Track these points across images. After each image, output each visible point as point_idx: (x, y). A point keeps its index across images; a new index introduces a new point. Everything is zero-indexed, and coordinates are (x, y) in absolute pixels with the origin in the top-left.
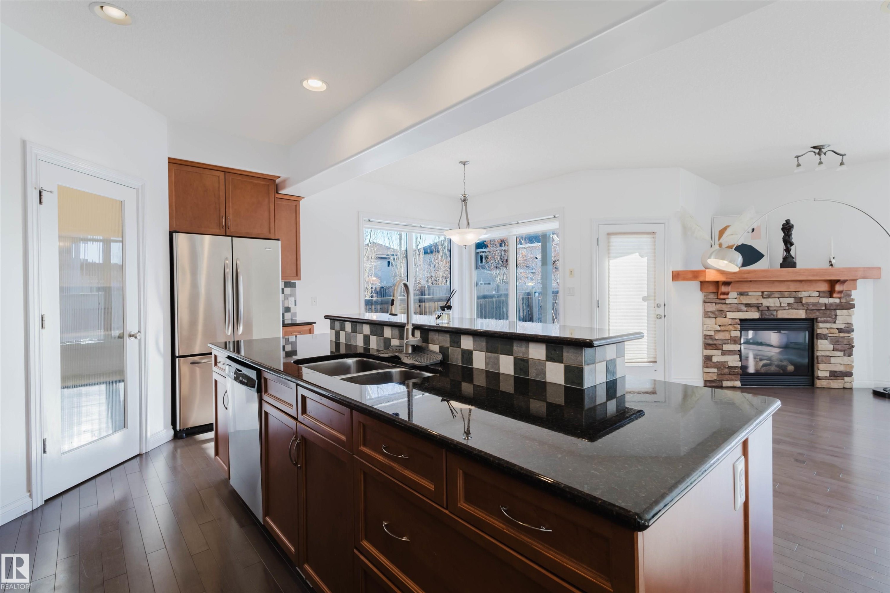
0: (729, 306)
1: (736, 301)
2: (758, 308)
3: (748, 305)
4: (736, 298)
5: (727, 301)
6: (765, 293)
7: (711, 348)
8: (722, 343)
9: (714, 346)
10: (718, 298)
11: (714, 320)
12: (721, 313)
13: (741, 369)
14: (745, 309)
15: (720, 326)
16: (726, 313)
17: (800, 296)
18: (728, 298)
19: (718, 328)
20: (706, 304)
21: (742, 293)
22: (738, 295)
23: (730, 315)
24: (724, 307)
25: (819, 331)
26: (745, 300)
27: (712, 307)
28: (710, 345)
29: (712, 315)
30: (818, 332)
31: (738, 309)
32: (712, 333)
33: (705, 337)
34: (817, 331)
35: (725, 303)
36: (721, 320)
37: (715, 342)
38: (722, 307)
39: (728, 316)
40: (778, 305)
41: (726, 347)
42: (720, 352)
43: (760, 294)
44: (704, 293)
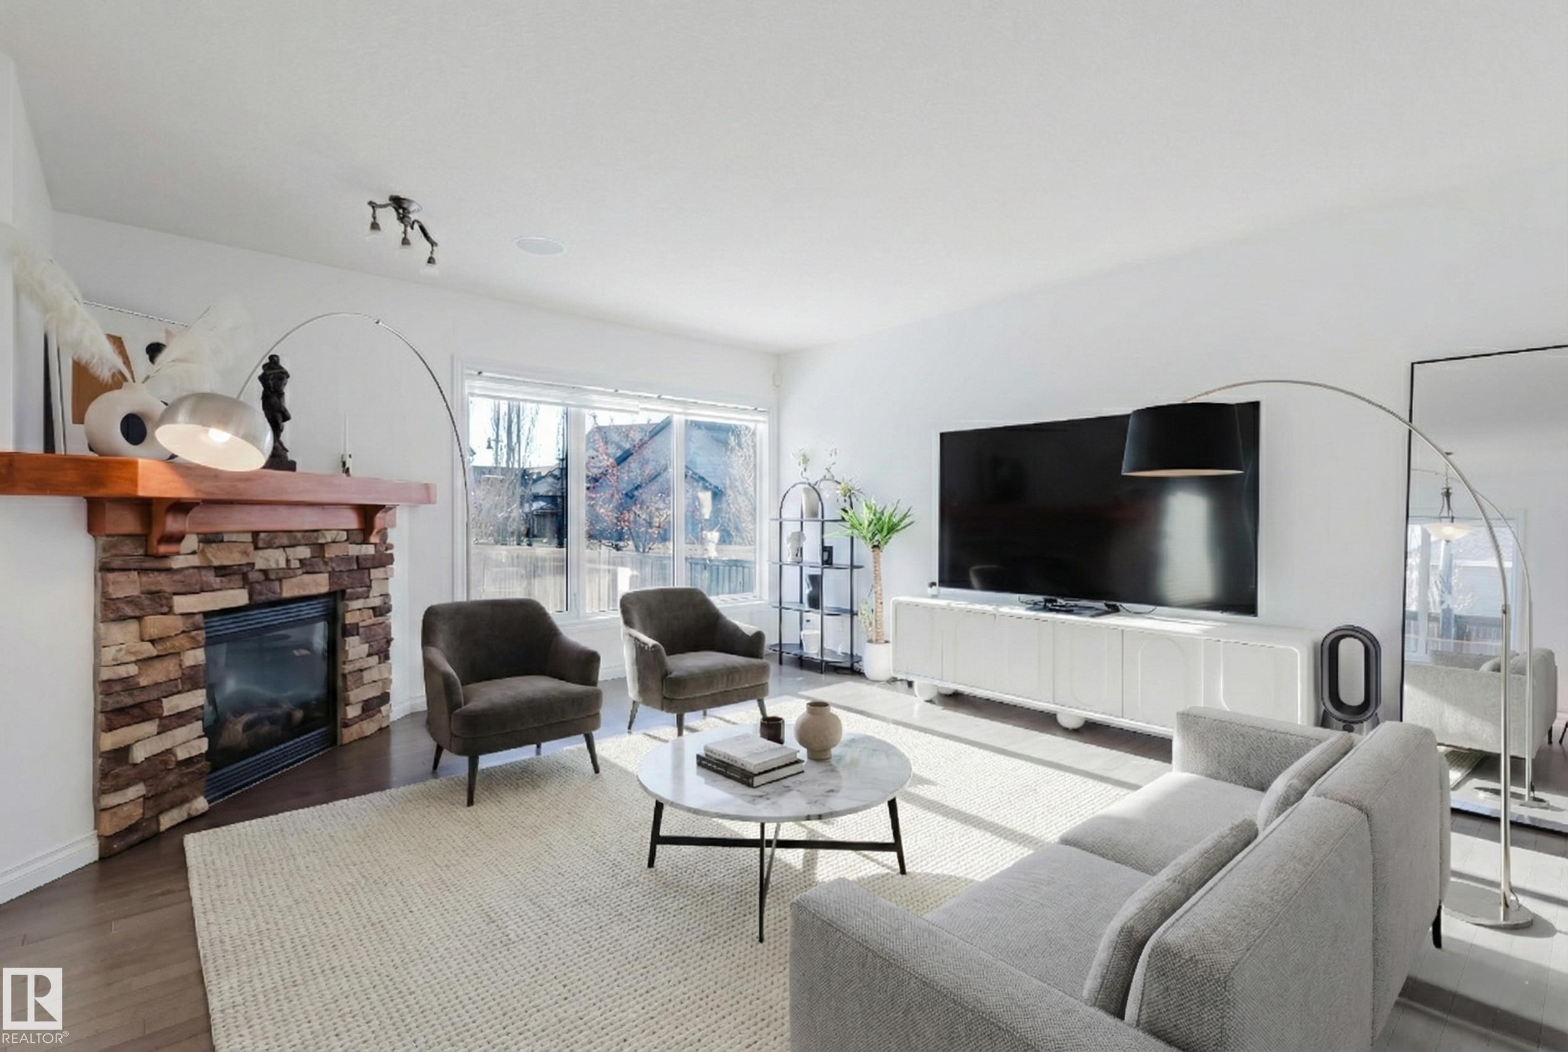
0: (177, 577)
1: (195, 561)
2: (245, 577)
3: (222, 571)
4: (194, 553)
5: (177, 563)
6: (262, 535)
7: (127, 719)
8: (160, 695)
9: (136, 711)
10: (146, 555)
11: (133, 627)
12: (159, 601)
13: (207, 760)
14: (216, 581)
15: (153, 642)
16: (169, 599)
17: (320, 541)
18: (178, 554)
19: (149, 650)
20: (111, 576)
21: (210, 537)
22: (200, 541)
23: (182, 604)
24: (163, 582)
25: (350, 619)
26: (220, 557)
27: (128, 586)
28: (121, 711)
29: (129, 611)
30: (347, 622)
31: (202, 584)
32: (133, 670)
33: (105, 687)
34: (344, 619)
35: (169, 570)
36: (155, 624)
37: (141, 698)
38: (158, 583)
39: (178, 609)
40: (283, 564)
41: (172, 705)
42: (151, 727)
43: (248, 538)
44: (102, 540)
